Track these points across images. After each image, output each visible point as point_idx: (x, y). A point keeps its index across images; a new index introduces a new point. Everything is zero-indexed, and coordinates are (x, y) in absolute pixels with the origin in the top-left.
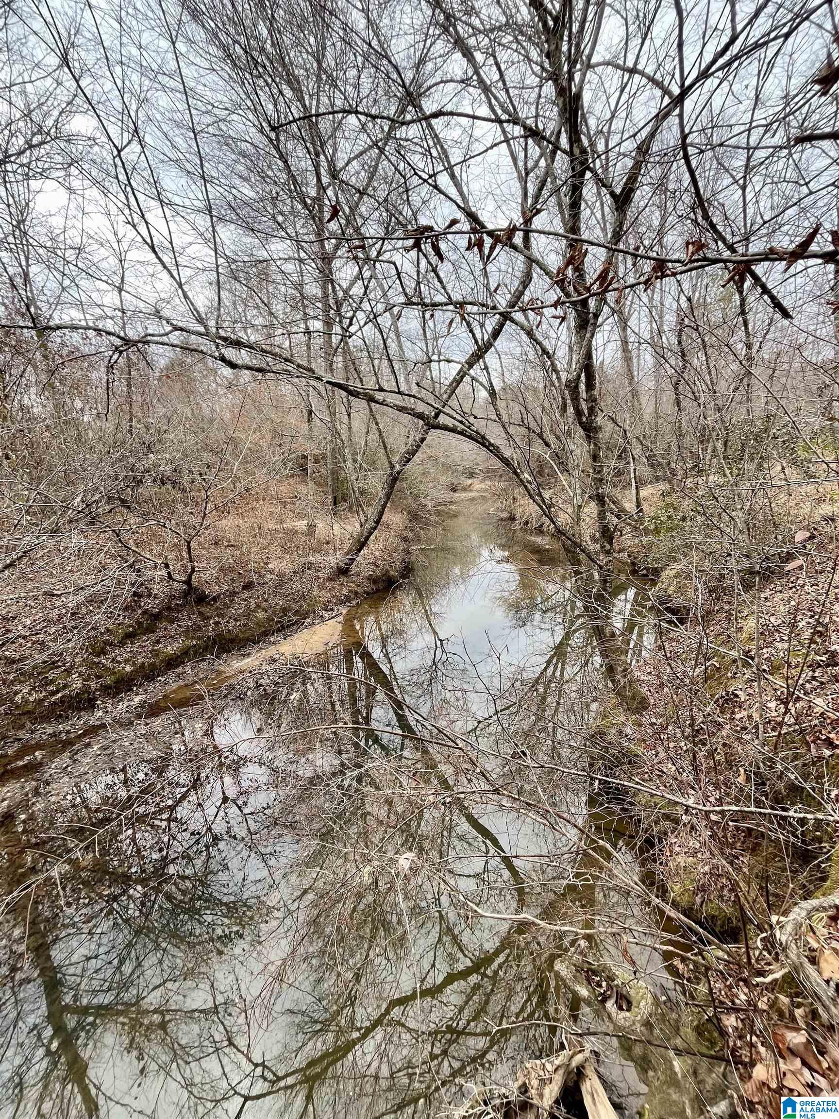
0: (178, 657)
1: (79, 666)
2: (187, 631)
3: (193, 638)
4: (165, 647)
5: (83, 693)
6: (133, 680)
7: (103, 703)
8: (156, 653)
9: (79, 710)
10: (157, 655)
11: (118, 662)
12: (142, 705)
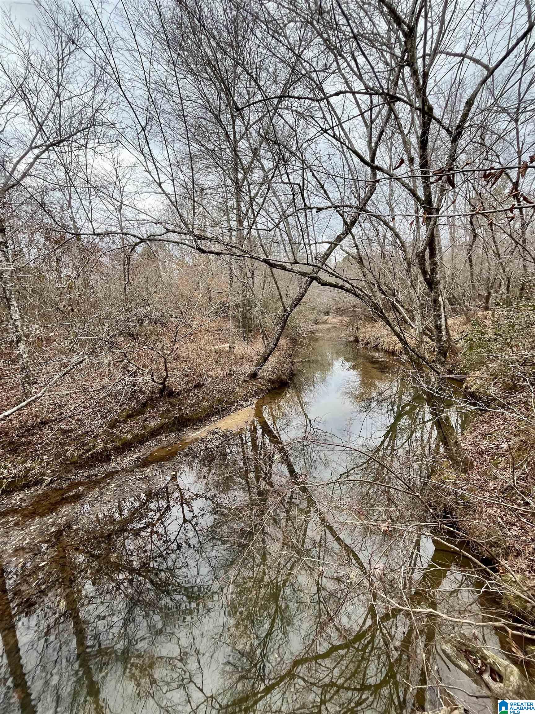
0: (158, 430)
1: (102, 435)
2: (163, 413)
3: (166, 418)
4: (150, 423)
5: (104, 451)
6: (131, 444)
7: (115, 458)
8: (144, 427)
9: (102, 462)
10: (145, 428)
11: (123, 433)
12: (138, 459)
